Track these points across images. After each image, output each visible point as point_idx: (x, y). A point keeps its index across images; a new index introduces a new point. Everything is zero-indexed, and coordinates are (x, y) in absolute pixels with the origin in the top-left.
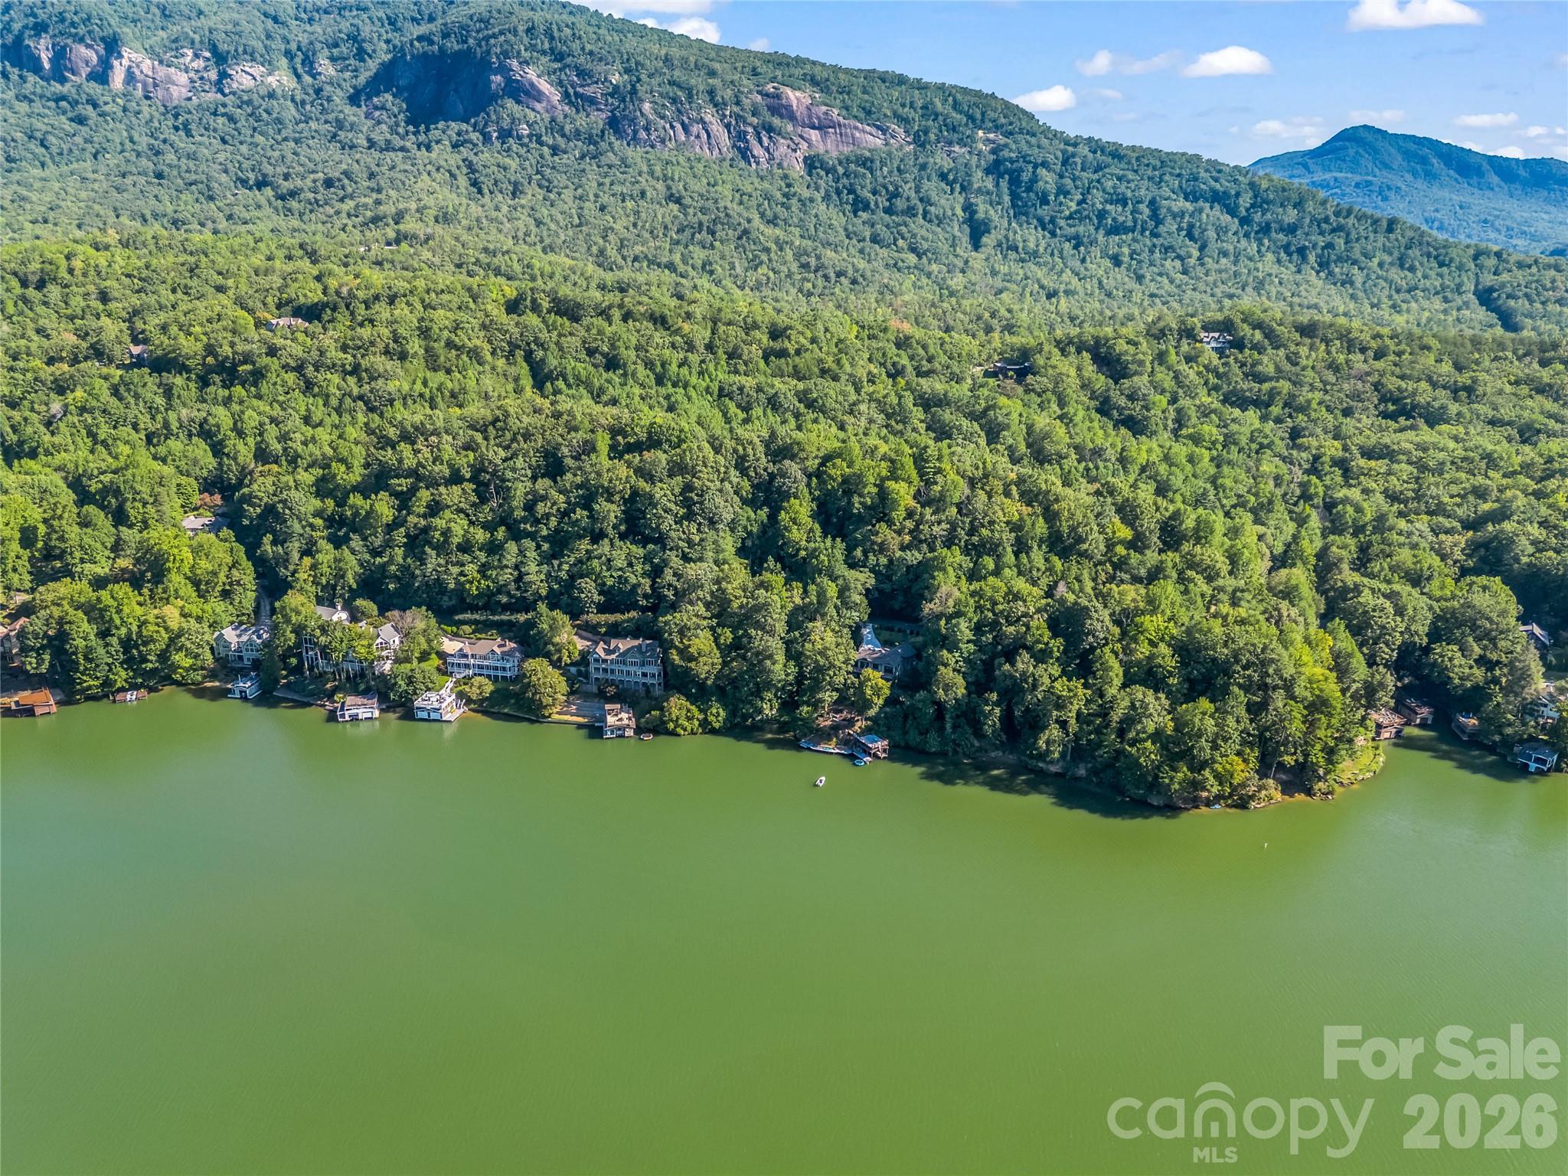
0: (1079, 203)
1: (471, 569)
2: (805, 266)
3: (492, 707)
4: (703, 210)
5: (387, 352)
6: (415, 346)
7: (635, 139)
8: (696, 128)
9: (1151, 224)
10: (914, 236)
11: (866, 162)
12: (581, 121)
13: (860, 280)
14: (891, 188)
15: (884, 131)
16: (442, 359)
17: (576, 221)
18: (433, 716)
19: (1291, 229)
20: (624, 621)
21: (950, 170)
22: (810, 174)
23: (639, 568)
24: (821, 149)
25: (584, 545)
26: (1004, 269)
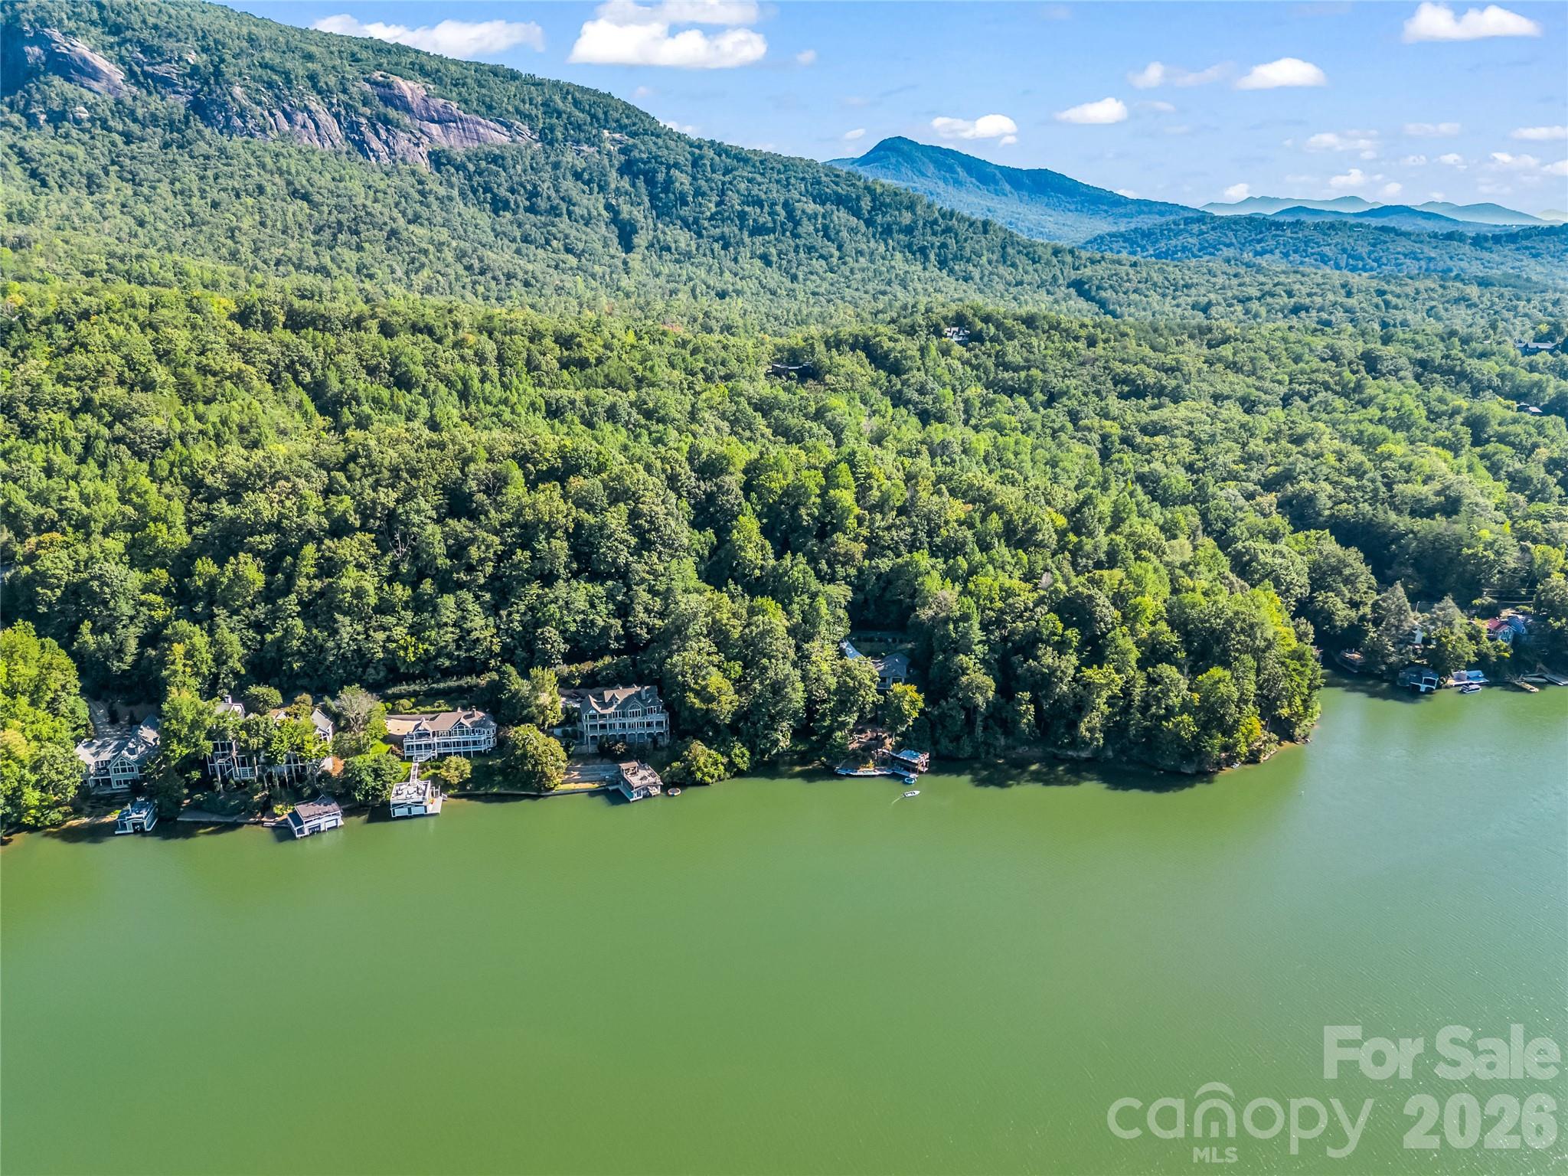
0: (718, 205)
1: (399, 632)
2: (469, 268)
3: (478, 789)
4: (340, 209)
5: (121, 382)
6: (160, 373)
7: (228, 128)
8: (300, 117)
9: (790, 225)
10: (567, 237)
11: (496, 159)
12: (155, 103)
13: (533, 282)
14: (529, 187)
15: (509, 127)
16: (199, 387)
17: (188, 220)
18: (416, 811)
19: (909, 230)
20: (601, 670)
21: (584, 170)
22: (439, 172)
23: (602, 608)
24: (444, 144)
25: (535, 589)
26: (666, 271)
